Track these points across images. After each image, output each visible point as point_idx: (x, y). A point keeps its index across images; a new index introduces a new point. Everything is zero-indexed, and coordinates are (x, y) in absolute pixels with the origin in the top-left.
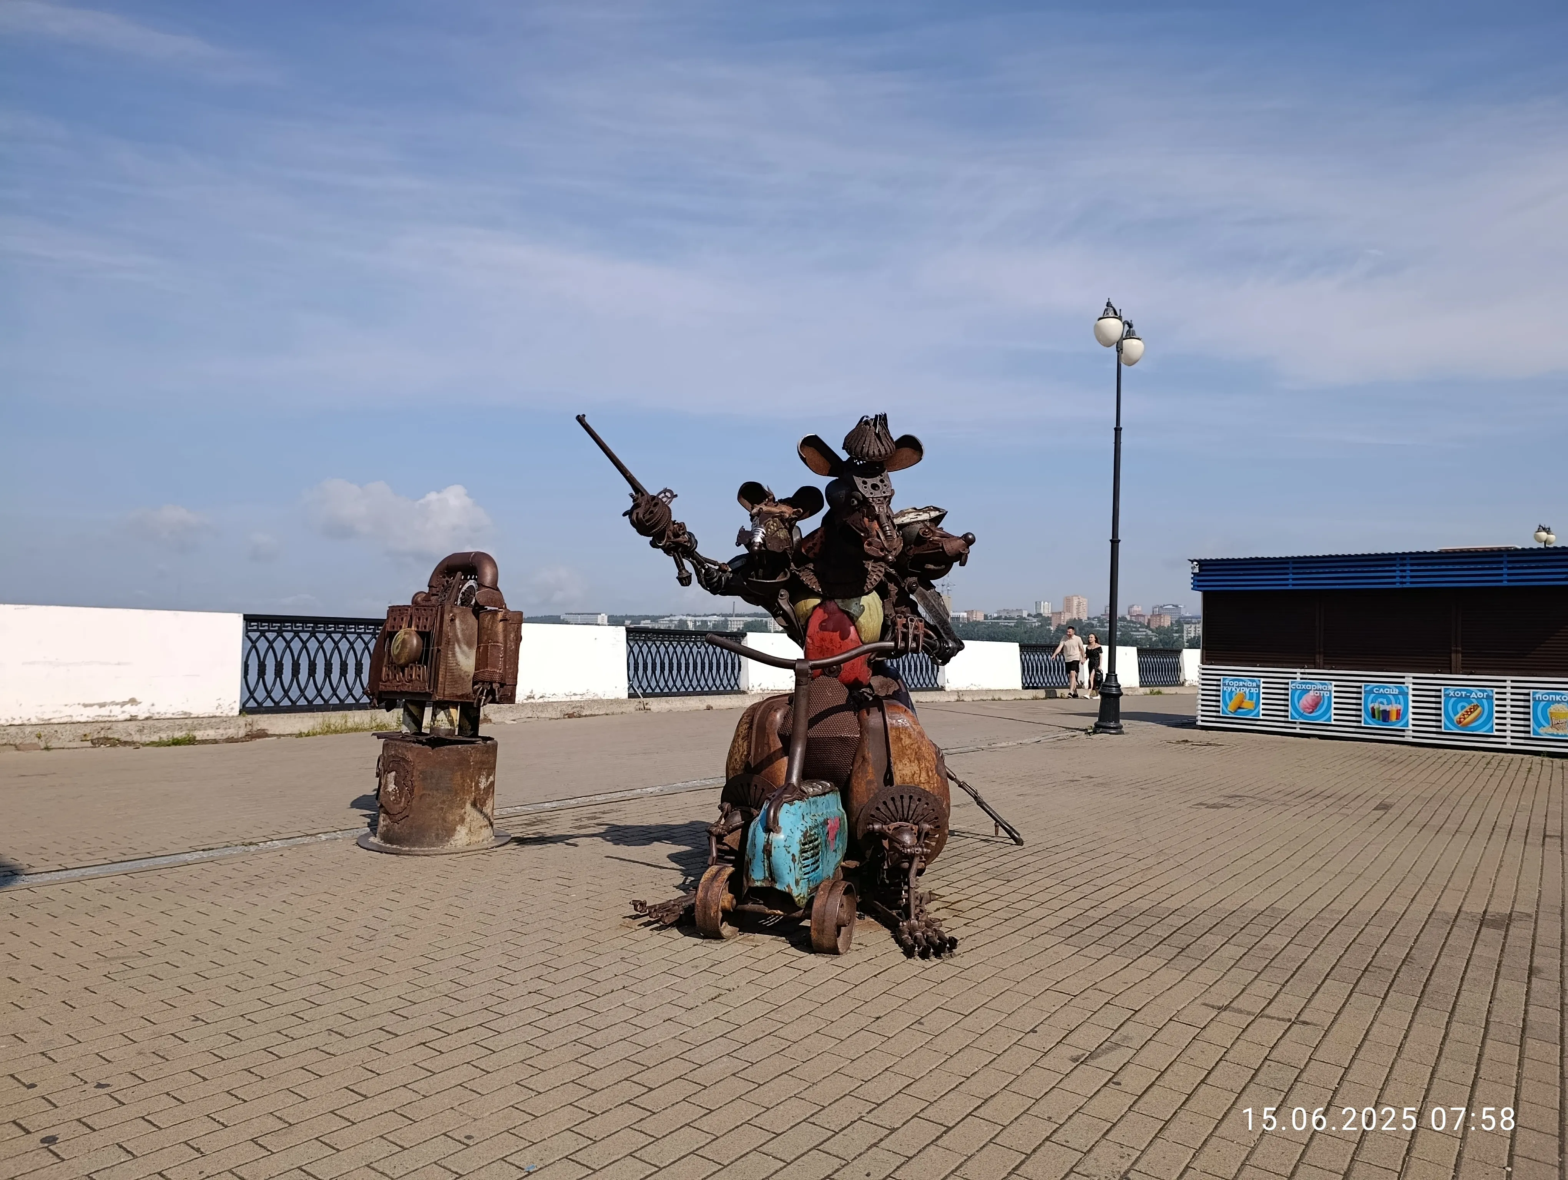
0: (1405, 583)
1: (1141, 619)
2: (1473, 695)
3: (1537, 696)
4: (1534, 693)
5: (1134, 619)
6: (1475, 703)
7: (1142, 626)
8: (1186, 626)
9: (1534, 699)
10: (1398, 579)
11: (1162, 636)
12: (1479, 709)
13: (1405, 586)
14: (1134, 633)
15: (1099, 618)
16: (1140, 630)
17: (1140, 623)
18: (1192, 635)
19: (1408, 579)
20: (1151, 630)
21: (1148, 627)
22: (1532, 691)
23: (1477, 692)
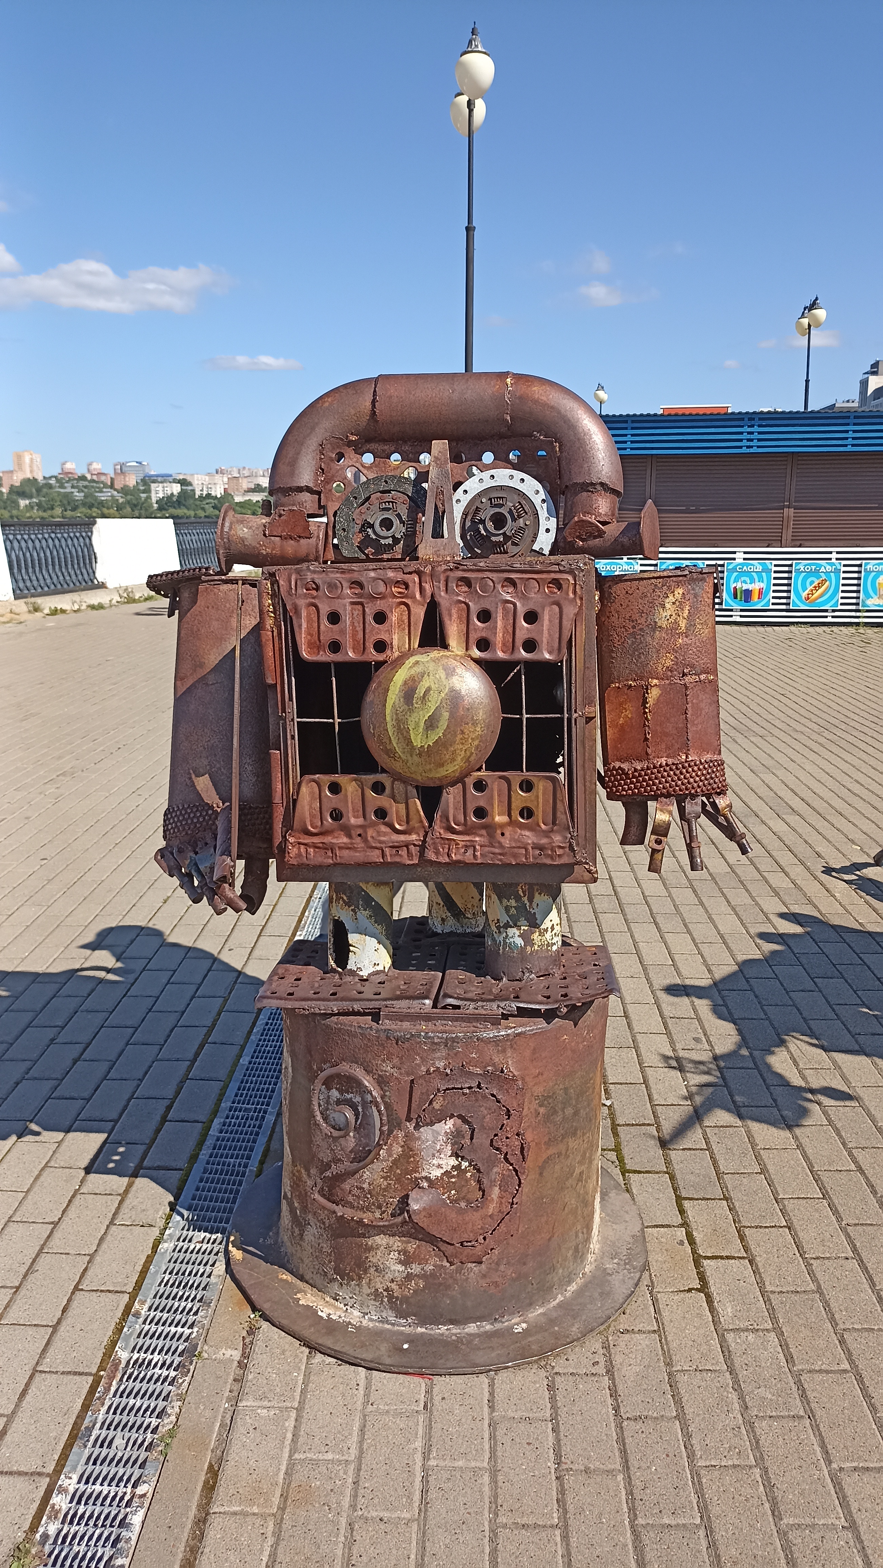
0: (752, 447)
1: (103, 478)
2: (823, 569)
3: (868, 567)
4: (866, 564)
5: (95, 477)
6: (824, 577)
7: (105, 486)
8: (153, 486)
9: (866, 570)
10: (745, 443)
11: (129, 497)
12: (827, 583)
13: (751, 450)
14: (99, 494)
15: (56, 477)
16: (104, 490)
17: (102, 482)
18: (161, 495)
19: (755, 443)
20: (115, 490)
21: (112, 486)
22: (864, 562)
23: (826, 565)
